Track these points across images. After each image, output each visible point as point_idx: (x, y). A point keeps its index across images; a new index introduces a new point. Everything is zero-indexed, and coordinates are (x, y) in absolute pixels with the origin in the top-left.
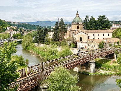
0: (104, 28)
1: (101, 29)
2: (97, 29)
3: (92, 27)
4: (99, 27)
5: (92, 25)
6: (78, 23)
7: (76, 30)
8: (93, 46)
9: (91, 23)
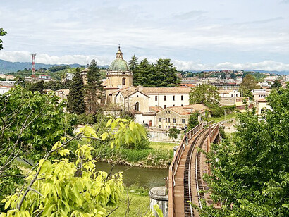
0: (170, 85)
1: (165, 86)
2: (158, 87)
3: (147, 83)
4: (160, 83)
5: (146, 77)
6: (124, 73)
7: (121, 87)
8: (172, 121)
9: (146, 73)
